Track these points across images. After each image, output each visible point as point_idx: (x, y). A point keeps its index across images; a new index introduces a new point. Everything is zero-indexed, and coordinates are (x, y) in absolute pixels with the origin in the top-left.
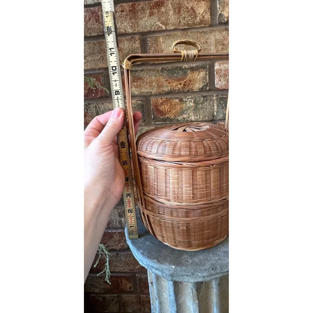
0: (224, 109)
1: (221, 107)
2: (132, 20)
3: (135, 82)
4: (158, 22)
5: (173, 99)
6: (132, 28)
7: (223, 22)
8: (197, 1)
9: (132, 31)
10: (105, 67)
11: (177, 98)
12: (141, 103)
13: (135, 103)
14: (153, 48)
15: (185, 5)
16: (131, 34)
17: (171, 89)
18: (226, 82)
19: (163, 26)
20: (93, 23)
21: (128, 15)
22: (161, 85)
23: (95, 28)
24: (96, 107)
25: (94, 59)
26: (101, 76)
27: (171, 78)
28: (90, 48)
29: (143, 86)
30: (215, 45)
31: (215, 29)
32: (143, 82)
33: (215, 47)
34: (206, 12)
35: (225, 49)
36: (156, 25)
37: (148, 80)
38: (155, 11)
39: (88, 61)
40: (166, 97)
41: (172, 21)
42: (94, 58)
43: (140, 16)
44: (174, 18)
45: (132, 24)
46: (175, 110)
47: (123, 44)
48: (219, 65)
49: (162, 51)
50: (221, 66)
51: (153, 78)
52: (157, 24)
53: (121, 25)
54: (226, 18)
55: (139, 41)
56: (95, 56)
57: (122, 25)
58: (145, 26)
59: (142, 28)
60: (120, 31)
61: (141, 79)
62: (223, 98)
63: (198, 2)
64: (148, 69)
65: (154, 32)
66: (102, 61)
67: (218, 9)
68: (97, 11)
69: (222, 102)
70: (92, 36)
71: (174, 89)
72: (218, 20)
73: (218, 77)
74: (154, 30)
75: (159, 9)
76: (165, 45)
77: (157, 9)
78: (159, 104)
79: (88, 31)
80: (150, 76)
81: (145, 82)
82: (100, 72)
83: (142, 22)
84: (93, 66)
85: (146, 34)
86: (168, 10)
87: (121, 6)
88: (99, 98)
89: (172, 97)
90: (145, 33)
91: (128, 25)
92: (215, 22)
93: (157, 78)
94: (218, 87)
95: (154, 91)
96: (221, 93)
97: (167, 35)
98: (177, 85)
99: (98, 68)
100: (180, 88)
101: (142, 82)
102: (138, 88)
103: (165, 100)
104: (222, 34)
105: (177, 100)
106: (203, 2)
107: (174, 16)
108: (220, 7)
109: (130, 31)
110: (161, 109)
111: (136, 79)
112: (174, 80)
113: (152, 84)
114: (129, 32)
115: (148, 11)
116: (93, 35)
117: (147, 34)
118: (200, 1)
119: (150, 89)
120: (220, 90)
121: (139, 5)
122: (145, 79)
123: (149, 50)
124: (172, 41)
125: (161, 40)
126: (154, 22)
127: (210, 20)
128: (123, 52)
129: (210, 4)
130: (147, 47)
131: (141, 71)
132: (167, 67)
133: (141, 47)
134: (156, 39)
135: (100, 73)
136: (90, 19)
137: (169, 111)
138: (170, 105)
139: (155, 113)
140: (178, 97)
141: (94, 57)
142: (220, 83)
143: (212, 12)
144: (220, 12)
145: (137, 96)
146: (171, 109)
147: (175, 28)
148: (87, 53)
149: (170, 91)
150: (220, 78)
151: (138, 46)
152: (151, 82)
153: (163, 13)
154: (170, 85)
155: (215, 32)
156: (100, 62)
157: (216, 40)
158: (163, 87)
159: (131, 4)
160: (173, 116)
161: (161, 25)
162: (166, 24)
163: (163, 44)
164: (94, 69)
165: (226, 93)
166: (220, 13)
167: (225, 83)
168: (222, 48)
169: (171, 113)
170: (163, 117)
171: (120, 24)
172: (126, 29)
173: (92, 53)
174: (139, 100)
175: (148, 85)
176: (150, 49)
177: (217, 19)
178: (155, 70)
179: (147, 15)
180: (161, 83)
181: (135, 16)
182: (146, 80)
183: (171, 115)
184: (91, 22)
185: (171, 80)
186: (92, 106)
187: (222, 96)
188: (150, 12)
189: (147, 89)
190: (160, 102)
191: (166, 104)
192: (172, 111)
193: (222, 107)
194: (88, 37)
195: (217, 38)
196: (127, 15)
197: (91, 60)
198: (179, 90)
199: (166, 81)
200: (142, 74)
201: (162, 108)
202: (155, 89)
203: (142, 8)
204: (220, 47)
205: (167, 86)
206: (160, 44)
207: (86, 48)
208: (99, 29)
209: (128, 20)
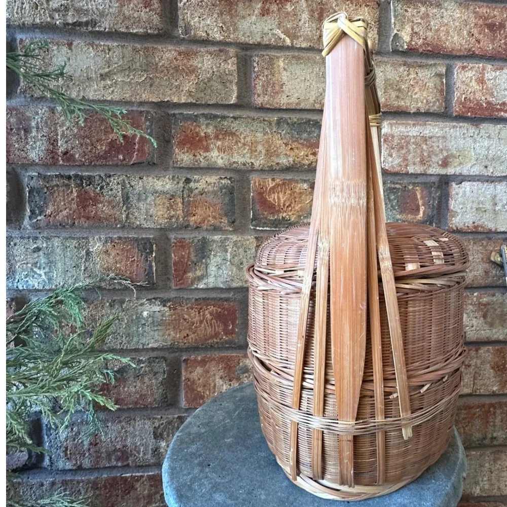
0: (395, 209)
1: (389, 206)
2: (224, 16)
3: (220, 140)
4: (278, 30)
5: (297, 183)
6: (224, 31)
7: (401, 49)
8: (354, 5)
9: (222, 38)
10: (154, 100)
11: (305, 181)
12: (228, 183)
13: (215, 183)
14: (263, 76)
15: (331, 7)
16: (219, 43)
17: (294, 161)
18: (402, 160)
19: (287, 38)
20: (136, 6)
21: (217, 6)
22: (275, 151)
23: (139, 17)
24: (124, 185)
25: (130, 82)
26: (143, 119)
27: (297, 141)
28: (123, 58)
29: (237, 149)
30: (385, 89)
31: (385, 59)
32: (236, 142)
33: (384, 93)
34: (371, 27)
35: (402, 99)
36: (273, 34)
37: (248, 139)
38: (274, 7)
39: (115, 83)
40: (283, 176)
41: (304, 31)
42: (132, 79)
43: (242, 13)
44: (309, 28)
45: (223, 23)
46: (300, 205)
47: (200, 59)
48: (390, 125)
49: (282, 85)
50: (394, 128)
51: (259, 135)
52: (276, 32)
53: (200, 23)
54: (405, 44)
55: (235, 59)
56: (134, 75)
57: (202, 22)
58: (251, 32)
59: (243, 35)
60: (195, 34)
61: (233, 134)
62: (394, 188)
63: (356, 5)
64: (249, 117)
65: (268, 47)
66: (148, 88)
67: (393, 26)
69: (393, 197)
70: (132, 34)
71: (300, 162)
72: (392, 45)
73: (387, 148)
74: (267, 43)
75: (280, 6)
76: (289, 74)
77: (278, 4)
78: (266, 188)
79: (123, 21)
80: (252, 131)
81: (240, 142)
82: (142, 109)
83: (244, 25)
84: (128, 95)
85: (251, 49)
86: (299, 11)
88: (133, 164)
89: (296, 178)
90: (249, 46)
91: (215, 24)
92: (385, 48)
93: (265, 137)
94: (387, 168)
95: (258, 161)
96: (391, 180)
97: (293, 57)
98: (307, 156)
99: (138, 101)
100: (312, 162)
101: (234, 141)
102: (224, 153)
103: (281, 183)
104: (397, 70)
105: (305, 186)
106: (366, 9)
107: (310, 23)
108: (396, 22)
109: (218, 37)
110: (271, 200)
111: (223, 134)
112: (301, 144)
113: (255, 147)
114: (215, 38)
115: (259, 5)
116: (135, 31)
117: (253, 48)
118: (360, 6)
119: (251, 158)
120: (390, 174)
122: (243, 136)
123: (254, 80)
124: (304, 70)
125: (281, 64)
126: (270, 28)
127: (376, 42)
128: (199, 75)
129: (378, 13)
130: (251, 74)
131: (235, 118)
132: (290, 118)
133: (238, 72)
134: (271, 62)
135: (141, 112)
137: (287, 204)
138: (291, 194)
139: (258, 207)
140: (308, 178)
141: (131, 77)
142: (390, 159)
143: (381, 29)
144: (395, 31)
145: (220, 169)
146: (291, 203)
147: (310, 46)
148: (116, 66)
149: (293, 165)
150: (390, 151)
151: (232, 68)
152: (254, 143)
153: (288, 13)
154: (292, 154)
155: (386, 65)
156: (145, 90)
157: (386, 80)
158: (278, 156)
160: (295, 216)
161: (283, 36)
162: (293, 37)
163: (285, 72)
164: (130, 102)
165: (401, 180)
166: (396, 34)
167: (400, 160)
168: (397, 97)
169: (291, 210)
170: (273, 216)
171: (197, 19)
172: (210, 32)
173: (127, 67)
174: (226, 178)
175: (248, 148)
176: (257, 77)
177: (390, 43)
178: (264, 120)
179: (256, 12)
180: (275, 149)
181: (230, 10)
182: (245, 138)
183: (290, 214)
184: (132, 5)
185: (296, 143)
186: (113, 181)
187: (393, 186)
188: (263, 9)
189: (244, 156)
190: (269, 185)
191: (281, 191)
192: (292, 205)
193: (392, 206)
194: (123, 33)
195: (388, 77)
196: (213, 5)
197: (123, 81)
198: (310, 165)
199: (286, 145)
200: (235, 125)
201: (272, 198)
202: (261, 158)
204: (394, 95)
205: (286, 154)
206: (279, 71)
207: (116, 56)
208: (149, 21)
209: (215, 15)
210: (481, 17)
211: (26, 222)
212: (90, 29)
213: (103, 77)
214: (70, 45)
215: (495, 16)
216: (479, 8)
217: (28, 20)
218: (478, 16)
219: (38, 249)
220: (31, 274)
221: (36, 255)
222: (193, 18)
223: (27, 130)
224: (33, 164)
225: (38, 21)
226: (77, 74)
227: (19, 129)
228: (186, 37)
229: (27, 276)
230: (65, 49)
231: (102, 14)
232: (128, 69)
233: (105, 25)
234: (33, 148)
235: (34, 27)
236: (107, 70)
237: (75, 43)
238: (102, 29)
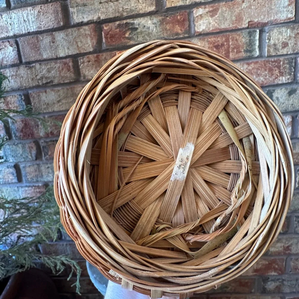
20: (65, 72)
23: (67, 76)
28: (64, 93)
39: (63, 103)
56: (69, 99)
68: (68, 62)
79: (62, 79)
87: (88, 57)
116: (66, 82)
121: (102, 55)
136: (63, 69)
148: (62, 97)
159: (95, 55)
171: (87, 72)
181: (99, 65)
194: (62, 83)
196: (93, 65)
197: (65, 102)
203: (105, 58)
207: (61, 93)
208: (70, 77)
209: (94, 69)
210: (211, 43)
211: (43, 158)
212: (51, 84)
213: (59, 102)
214: (46, 92)
215: (218, 41)
216: (210, 39)
217: (31, 85)
218: (210, 43)
219: (48, 167)
220: (48, 176)
221: (48, 169)
222: (86, 72)
223: (38, 126)
224: (41, 138)
225: (34, 85)
226: (50, 102)
227: (35, 126)
228: (85, 80)
229: (47, 177)
230: (44, 94)
231: (54, 77)
232: (66, 97)
233: (56, 81)
234: (41, 132)
235: (33, 88)
236: (59, 99)
237: (47, 91)
238: (55, 83)
